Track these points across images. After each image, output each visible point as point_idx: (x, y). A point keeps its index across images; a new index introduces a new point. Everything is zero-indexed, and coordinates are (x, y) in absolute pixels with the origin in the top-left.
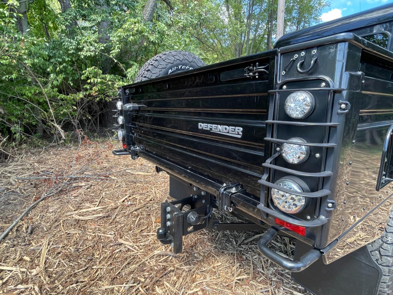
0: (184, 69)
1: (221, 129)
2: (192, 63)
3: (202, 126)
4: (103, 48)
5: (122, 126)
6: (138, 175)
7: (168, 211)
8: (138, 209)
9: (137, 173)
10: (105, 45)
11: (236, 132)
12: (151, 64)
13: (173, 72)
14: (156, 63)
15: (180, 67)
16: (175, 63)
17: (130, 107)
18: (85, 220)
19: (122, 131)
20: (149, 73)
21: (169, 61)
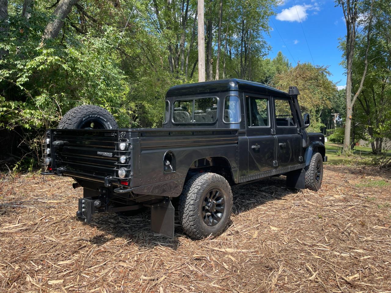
0: (93, 117)
1: (105, 154)
2: (99, 113)
3: (99, 153)
4: (8, 75)
5: (49, 155)
6: (50, 203)
7: (82, 202)
8: (57, 223)
9: (49, 201)
10: (11, 72)
11: (110, 155)
12: (71, 115)
13: (86, 119)
14: (75, 114)
15: (91, 116)
16: (87, 114)
17: (58, 143)
18: (10, 233)
19: (49, 158)
20: (70, 121)
21: (83, 113)
